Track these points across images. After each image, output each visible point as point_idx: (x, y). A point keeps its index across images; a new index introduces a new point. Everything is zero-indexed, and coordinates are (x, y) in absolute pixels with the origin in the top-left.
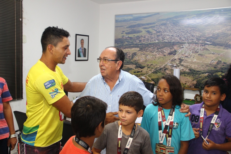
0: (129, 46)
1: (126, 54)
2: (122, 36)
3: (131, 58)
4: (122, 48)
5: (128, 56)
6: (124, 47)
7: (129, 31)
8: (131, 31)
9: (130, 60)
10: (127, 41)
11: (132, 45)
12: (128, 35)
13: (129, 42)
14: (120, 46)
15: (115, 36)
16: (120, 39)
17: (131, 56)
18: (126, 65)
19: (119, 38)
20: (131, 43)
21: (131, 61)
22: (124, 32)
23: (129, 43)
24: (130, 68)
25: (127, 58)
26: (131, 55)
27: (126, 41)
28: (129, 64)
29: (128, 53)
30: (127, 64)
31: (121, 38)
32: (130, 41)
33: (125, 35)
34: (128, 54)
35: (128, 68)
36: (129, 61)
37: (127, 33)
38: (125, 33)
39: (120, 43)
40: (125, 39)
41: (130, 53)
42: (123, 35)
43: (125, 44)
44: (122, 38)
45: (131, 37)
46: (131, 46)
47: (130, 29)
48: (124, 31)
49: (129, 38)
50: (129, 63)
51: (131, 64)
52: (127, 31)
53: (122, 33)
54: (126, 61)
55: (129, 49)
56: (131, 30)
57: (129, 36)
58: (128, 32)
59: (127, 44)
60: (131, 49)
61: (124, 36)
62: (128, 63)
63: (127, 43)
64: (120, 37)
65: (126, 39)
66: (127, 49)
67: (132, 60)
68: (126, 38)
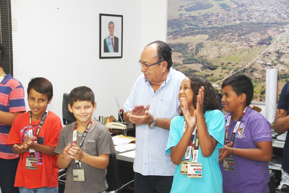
0: (192, 31)
1: (187, 46)
2: (180, 15)
3: (194, 53)
4: (179, 35)
5: (190, 48)
6: (183, 33)
7: (190, 6)
8: (195, 6)
9: (193, 56)
10: (188, 24)
11: (196, 31)
12: (189, 12)
13: (192, 25)
14: (177, 33)
15: (169, 15)
16: (175, 20)
17: (195, 50)
18: (186, 64)
19: (173, 18)
20: (194, 27)
21: (194, 58)
22: (182, 7)
23: (192, 27)
24: (193, 69)
25: (188, 52)
26: (194, 47)
27: (186, 24)
28: (191, 63)
29: (189, 43)
30: (188, 63)
31: (178, 17)
32: (193, 23)
33: (184, 12)
34: (189, 45)
35: (190, 69)
36: (190, 58)
37: (187, 8)
38: (185, 9)
39: (175, 26)
40: (184, 20)
41: (192, 43)
42: (180, 12)
43: (184, 28)
44: (180, 17)
45: (194, 16)
46: (194, 31)
47: (193, 2)
48: (183, 5)
49: (191, 18)
50: (192, 61)
51: (195, 63)
52: (188, 5)
53: (179, 9)
54: (186, 57)
55: (191, 37)
56: (194, 4)
57: (190, 15)
58: (189, 8)
59: (187, 29)
60: (195, 36)
61: (182, 15)
62: (190, 61)
63: (187, 27)
64: (176, 16)
65: (186, 20)
66: (187, 37)
67: (195, 56)
68: (186, 17)
